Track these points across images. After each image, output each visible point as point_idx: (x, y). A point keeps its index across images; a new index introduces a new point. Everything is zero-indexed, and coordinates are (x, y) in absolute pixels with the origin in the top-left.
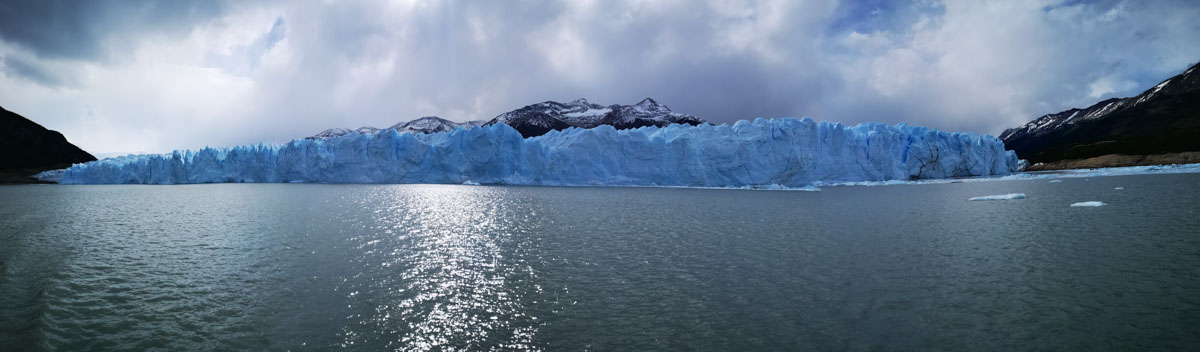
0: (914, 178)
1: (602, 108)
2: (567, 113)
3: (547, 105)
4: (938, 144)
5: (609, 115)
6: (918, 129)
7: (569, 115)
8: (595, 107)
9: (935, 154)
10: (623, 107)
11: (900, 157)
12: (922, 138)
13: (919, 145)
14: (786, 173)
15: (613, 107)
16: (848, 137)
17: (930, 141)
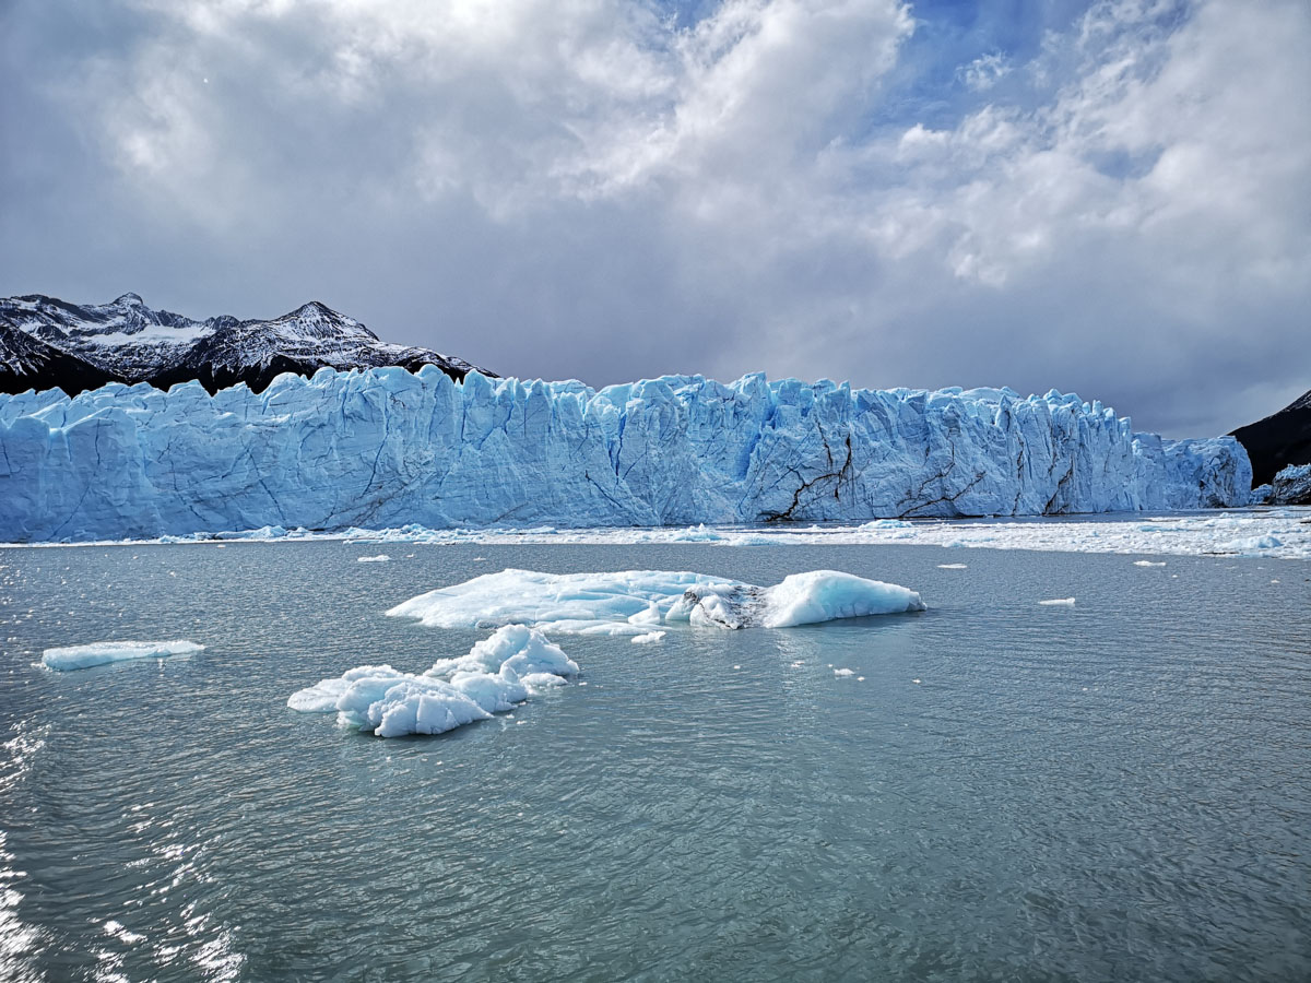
0: (774, 519)
1: (187, 323)
2: (93, 333)
3: (31, 306)
4: (851, 426)
5: (203, 345)
6: (795, 387)
7: (96, 340)
8: (166, 319)
9: (840, 453)
10: (243, 325)
11: (732, 463)
12: (804, 412)
13: (794, 431)
14: (368, 498)
15: (216, 322)
16: (563, 417)
17: (829, 418)
